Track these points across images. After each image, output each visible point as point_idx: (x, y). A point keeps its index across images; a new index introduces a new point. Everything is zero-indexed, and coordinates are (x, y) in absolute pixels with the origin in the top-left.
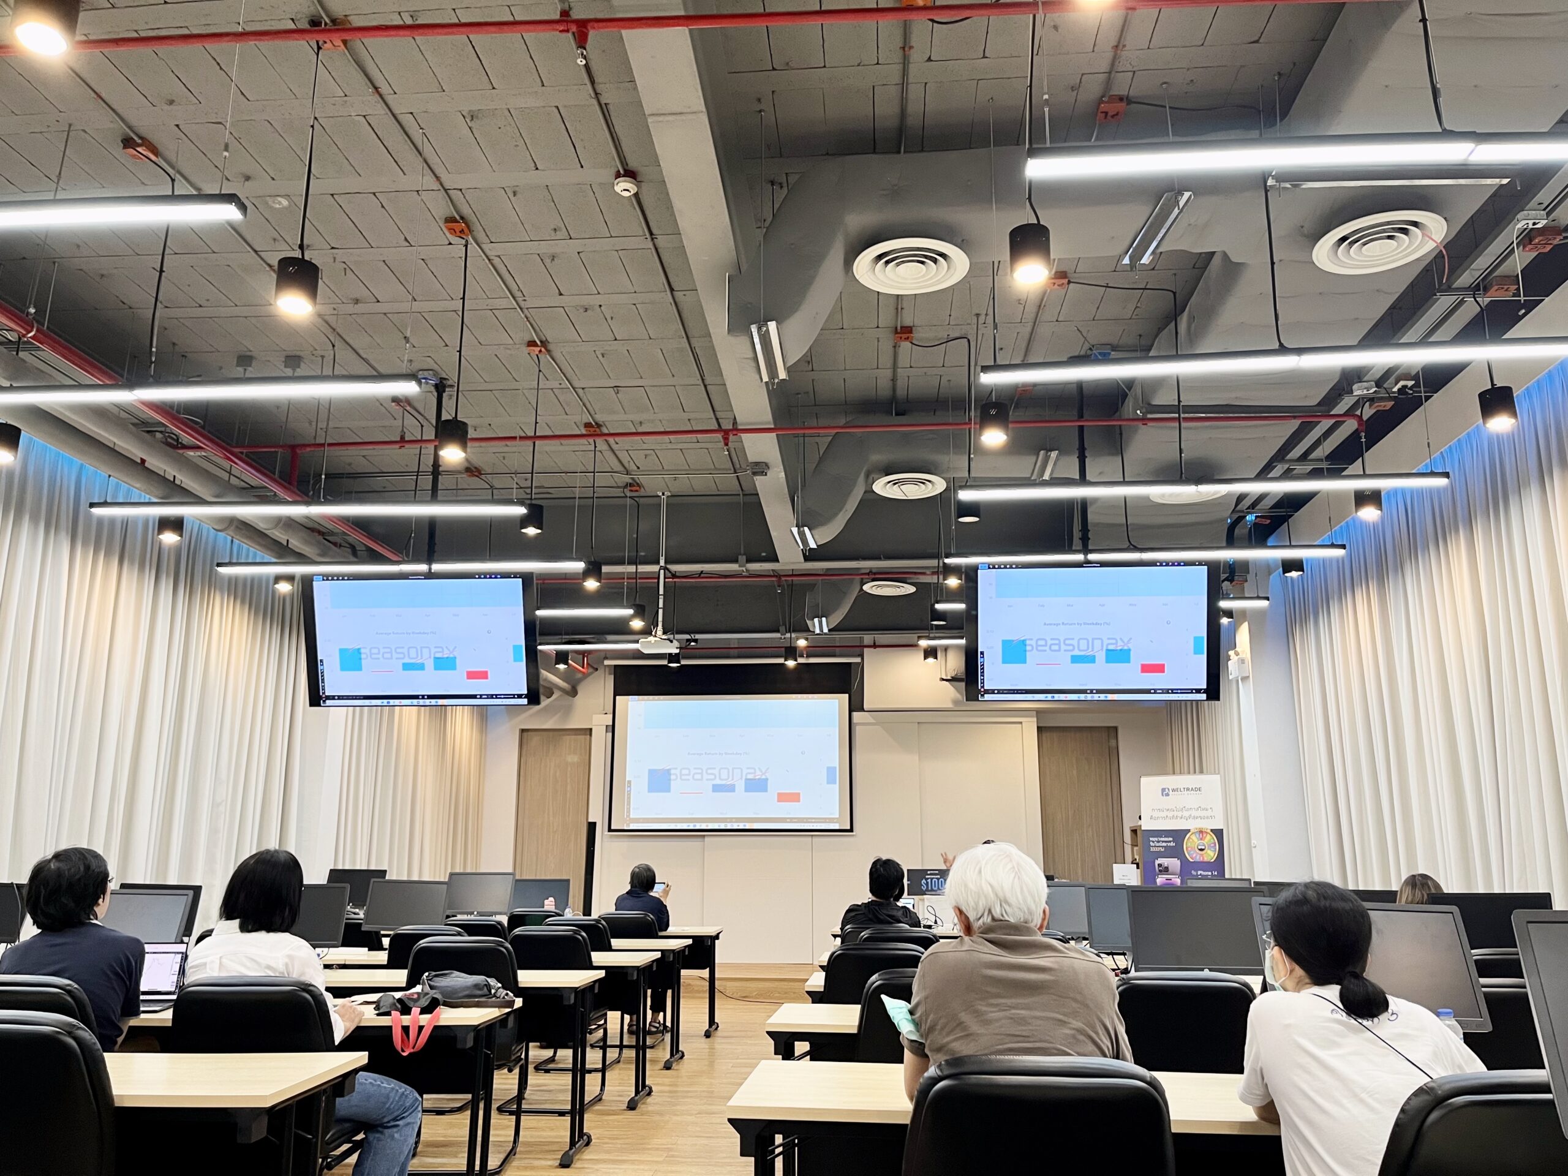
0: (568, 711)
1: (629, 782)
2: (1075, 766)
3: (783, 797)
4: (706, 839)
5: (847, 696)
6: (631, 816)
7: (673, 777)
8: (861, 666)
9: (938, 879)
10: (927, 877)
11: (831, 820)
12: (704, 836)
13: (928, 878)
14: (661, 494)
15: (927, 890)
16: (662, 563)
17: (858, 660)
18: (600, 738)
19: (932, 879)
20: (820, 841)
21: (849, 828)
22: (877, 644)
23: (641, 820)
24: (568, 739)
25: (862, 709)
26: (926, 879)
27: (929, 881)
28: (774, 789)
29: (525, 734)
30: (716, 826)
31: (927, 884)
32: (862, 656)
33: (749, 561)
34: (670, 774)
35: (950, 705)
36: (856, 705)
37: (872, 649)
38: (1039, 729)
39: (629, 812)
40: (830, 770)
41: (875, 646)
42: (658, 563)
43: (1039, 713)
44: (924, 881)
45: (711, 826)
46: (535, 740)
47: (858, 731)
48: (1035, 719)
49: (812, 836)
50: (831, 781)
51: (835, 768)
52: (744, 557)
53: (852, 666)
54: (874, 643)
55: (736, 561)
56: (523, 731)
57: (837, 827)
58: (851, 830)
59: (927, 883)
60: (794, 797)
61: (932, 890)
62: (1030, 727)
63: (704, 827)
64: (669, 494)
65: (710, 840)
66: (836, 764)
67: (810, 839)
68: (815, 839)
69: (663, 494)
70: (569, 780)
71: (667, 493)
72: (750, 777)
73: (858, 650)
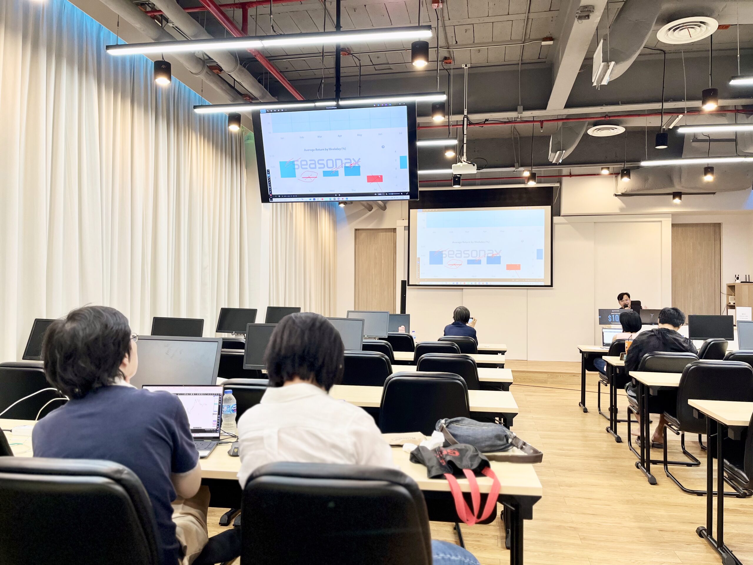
0: (381, 218)
1: (419, 258)
2: (692, 247)
3: (510, 267)
4: (464, 290)
5: (550, 206)
6: (420, 278)
7: (444, 256)
8: (560, 189)
10: (612, 313)
11: (539, 280)
12: (463, 289)
13: (613, 315)
14: (464, 66)
15: (612, 321)
16: (465, 113)
17: (558, 185)
18: (401, 235)
19: (615, 315)
20: (532, 291)
21: (550, 284)
22: (572, 174)
23: (426, 280)
24: (382, 235)
25: (559, 215)
28: (505, 261)
29: (357, 232)
30: (470, 283)
31: (612, 318)
32: (560, 182)
33: (526, 109)
34: (442, 254)
35: (617, 211)
36: (556, 212)
37: (569, 178)
38: (673, 225)
39: (419, 275)
40: (539, 251)
41: (570, 175)
42: (462, 113)
43: (674, 215)
44: (610, 316)
45: (467, 283)
46: (363, 235)
47: (556, 228)
48: (671, 219)
49: (527, 289)
50: (539, 257)
51: (542, 250)
52: (522, 107)
53: (554, 187)
54: (570, 174)
55: (515, 110)
56: (356, 230)
57: (543, 284)
58: (551, 286)
60: (516, 267)
62: (667, 223)
63: (462, 284)
64: (470, 66)
65: (466, 291)
66: (542, 247)
67: (526, 290)
68: (529, 291)
69: (466, 66)
70: (383, 257)
71: (469, 66)
72: (490, 255)
73: (557, 178)
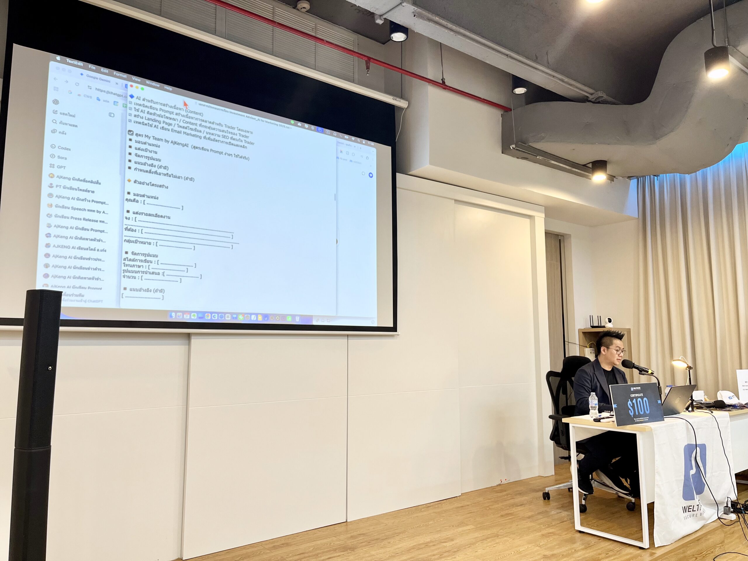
5: (389, 147)
9: (642, 398)
10: (633, 395)
12: (189, 335)
19: (637, 398)
20: (357, 343)
21: (391, 325)
26: (632, 399)
27: (634, 401)
43: (545, 209)
44: (629, 402)
48: (544, 215)
49: (348, 335)
57: (379, 324)
58: (394, 329)
59: (633, 404)
61: (640, 416)
67: (344, 340)
68: (353, 342)
